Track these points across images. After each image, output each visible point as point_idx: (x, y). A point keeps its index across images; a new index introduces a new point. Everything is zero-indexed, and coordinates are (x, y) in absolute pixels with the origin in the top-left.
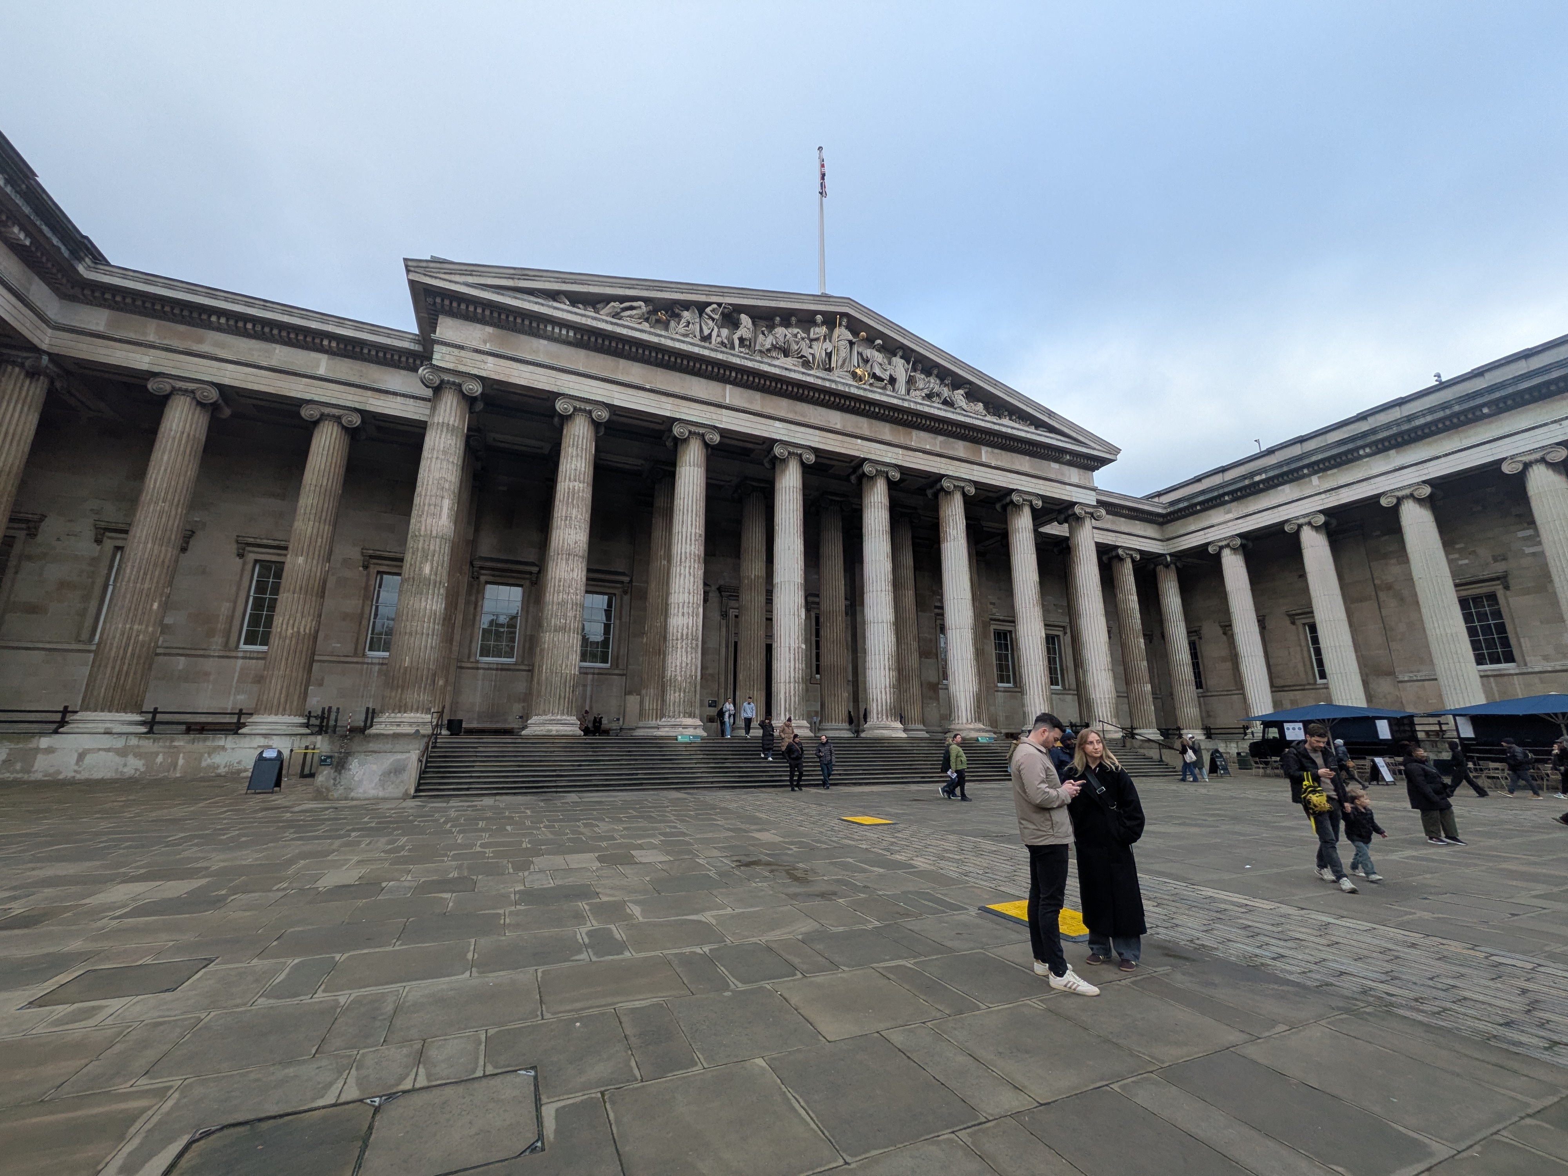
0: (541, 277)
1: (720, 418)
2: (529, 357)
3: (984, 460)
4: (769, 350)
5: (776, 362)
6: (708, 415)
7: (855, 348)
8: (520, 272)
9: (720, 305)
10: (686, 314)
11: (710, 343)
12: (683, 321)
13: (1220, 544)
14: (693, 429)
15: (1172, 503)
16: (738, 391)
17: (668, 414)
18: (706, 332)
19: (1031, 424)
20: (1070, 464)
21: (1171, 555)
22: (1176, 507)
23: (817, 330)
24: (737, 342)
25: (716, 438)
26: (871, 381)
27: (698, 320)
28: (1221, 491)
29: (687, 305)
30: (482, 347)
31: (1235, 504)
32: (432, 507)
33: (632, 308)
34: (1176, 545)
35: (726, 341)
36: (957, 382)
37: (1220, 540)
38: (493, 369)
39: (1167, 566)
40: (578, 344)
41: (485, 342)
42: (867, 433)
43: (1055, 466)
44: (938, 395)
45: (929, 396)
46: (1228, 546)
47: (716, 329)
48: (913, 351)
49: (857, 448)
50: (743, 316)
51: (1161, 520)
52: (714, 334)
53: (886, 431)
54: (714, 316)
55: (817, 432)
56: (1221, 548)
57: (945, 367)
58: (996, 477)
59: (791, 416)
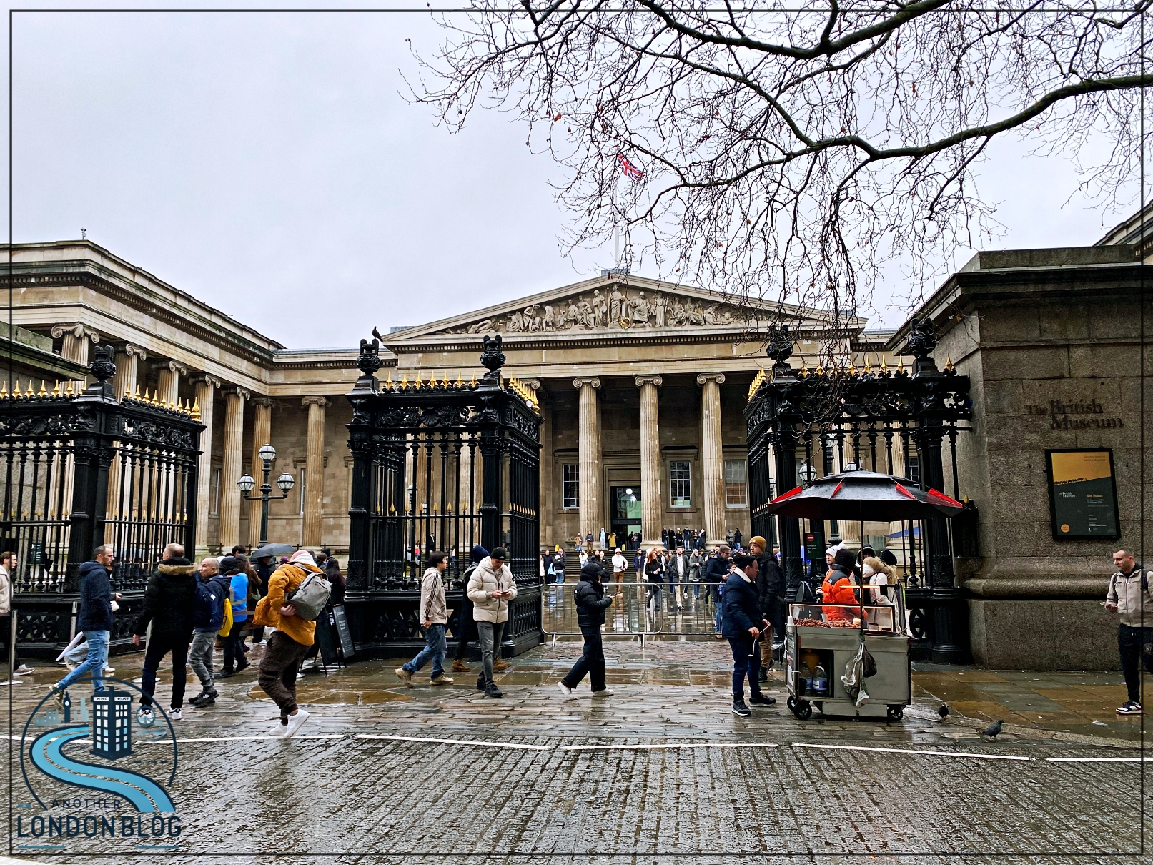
0: (435, 325)
1: (538, 372)
2: (439, 365)
3: (736, 354)
4: (563, 325)
6: (533, 372)
7: (625, 303)
9: (532, 306)
11: (528, 331)
12: (511, 322)
16: (550, 351)
18: (526, 324)
20: (822, 338)
23: (596, 300)
24: (544, 324)
25: (538, 384)
26: (634, 325)
27: (520, 320)
30: (418, 365)
33: (483, 325)
35: (537, 326)
36: (705, 305)
40: (461, 351)
45: (680, 323)
47: (532, 321)
48: (666, 292)
49: (630, 369)
50: (547, 308)
52: (530, 324)
54: (530, 313)
55: (602, 365)
58: (745, 365)
59: (583, 360)
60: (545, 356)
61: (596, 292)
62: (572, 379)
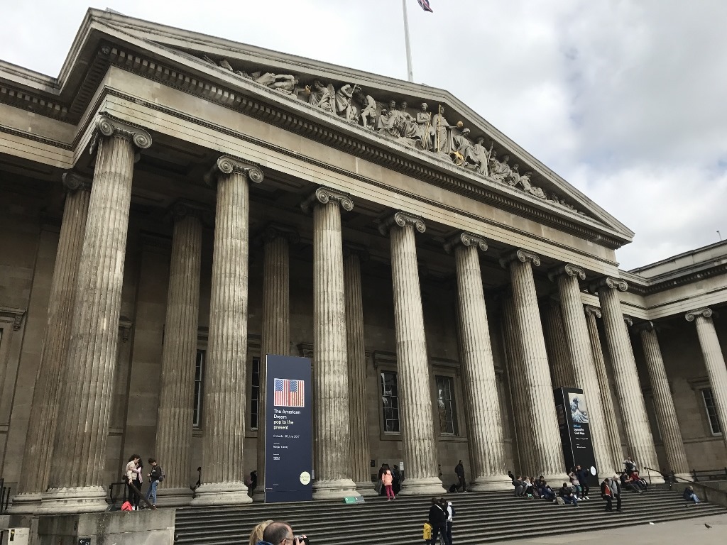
0: (211, 42)
1: (352, 187)
2: (194, 115)
3: (543, 236)
4: (391, 130)
5: (396, 140)
6: (343, 183)
7: (452, 134)
8: (193, 36)
9: (352, 85)
10: (326, 90)
11: (346, 118)
12: (324, 96)
13: (695, 313)
14: (332, 195)
15: (653, 279)
16: (365, 163)
17: (311, 180)
18: (342, 108)
19: (574, 209)
20: (601, 243)
21: (652, 321)
22: (657, 282)
23: (423, 115)
24: (365, 120)
25: (351, 206)
26: (466, 163)
27: (334, 97)
28: (695, 271)
29: (326, 82)
30: (151, 101)
31: (705, 281)
32: (107, 260)
33: (283, 80)
34: (658, 313)
35: (357, 118)
36: (524, 169)
37: (695, 310)
38: (161, 123)
39: (650, 330)
40: (236, 107)
41: (154, 96)
42: (462, 207)
43: (590, 244)
44: (512, 179)
45: (507, 180)
46: (701, 315)
47: (349, 106)
48: (492, 139)
49: (455, 220)
50: (369, 98)
51: (644, 292)
52: (349, 110)
53: (474, 207)
54: (348, 95)
55: (425, 205)
56: (696, 317)
57: (515, 156)
58: (553, 252)
59: (406, 189)
60: (359, 166)
61: (425, 105)
62: (394, 211)
